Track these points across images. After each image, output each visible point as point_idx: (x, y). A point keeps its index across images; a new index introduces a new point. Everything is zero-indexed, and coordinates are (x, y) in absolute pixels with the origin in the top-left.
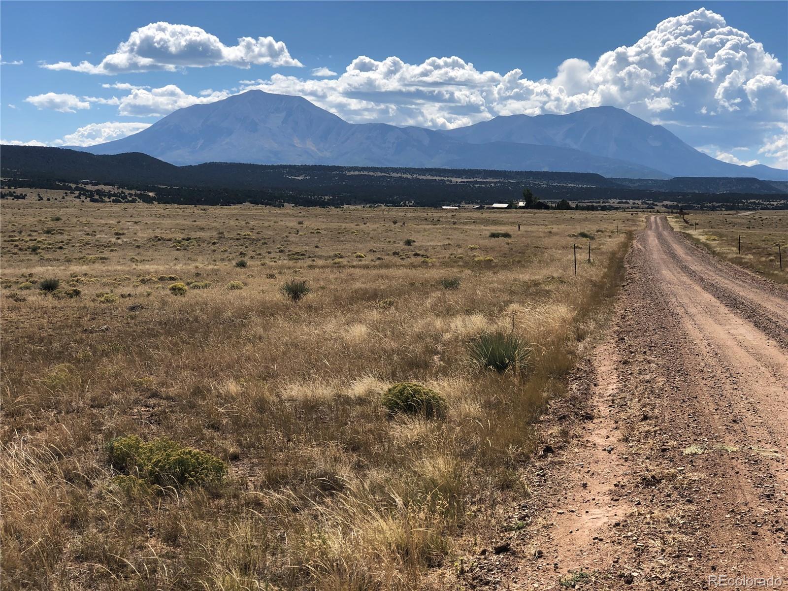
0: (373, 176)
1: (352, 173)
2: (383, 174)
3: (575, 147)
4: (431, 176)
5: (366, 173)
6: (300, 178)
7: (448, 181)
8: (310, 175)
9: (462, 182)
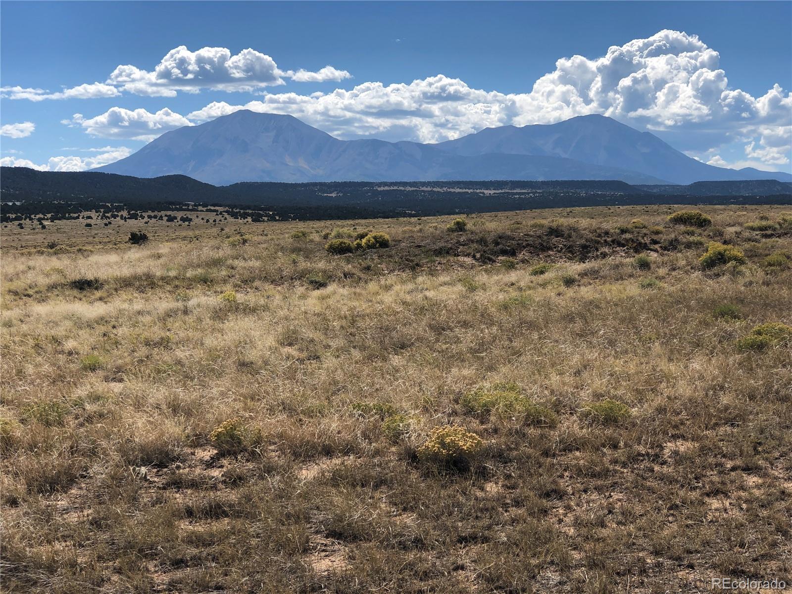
0: (404, 190)
1: (382, 188)
2: (413, 189)
3: (564, 156)
4: (460, 188)
5: (395, 188)
6: (334, 195)
7: (481, 193)
8: (342, 192)
9: (494, 193)
